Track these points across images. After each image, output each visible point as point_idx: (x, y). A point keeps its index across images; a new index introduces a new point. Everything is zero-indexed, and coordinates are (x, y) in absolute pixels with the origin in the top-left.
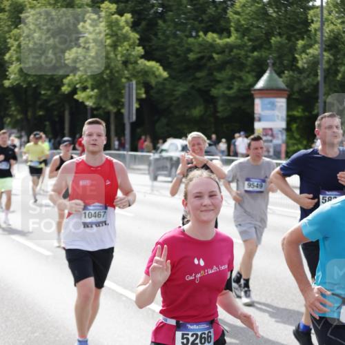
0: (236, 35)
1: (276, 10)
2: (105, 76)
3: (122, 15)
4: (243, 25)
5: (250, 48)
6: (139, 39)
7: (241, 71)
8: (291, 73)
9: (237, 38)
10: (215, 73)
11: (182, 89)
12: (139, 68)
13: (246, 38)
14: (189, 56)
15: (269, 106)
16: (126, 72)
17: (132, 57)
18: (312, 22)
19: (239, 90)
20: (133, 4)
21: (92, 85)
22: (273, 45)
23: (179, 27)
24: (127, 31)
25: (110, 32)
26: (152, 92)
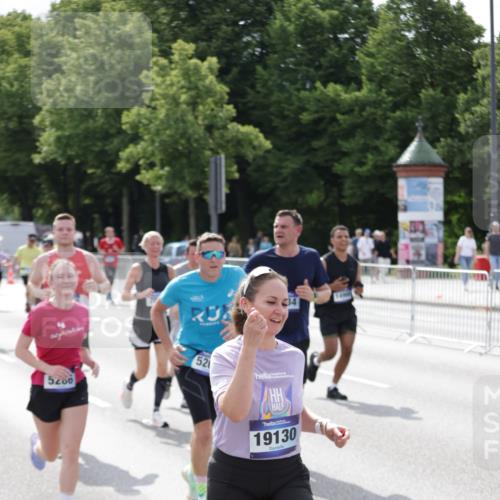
0: (369, 86)
1: (426, 50)
2: (180, 148)
3: (203, 59)
4: (378, 73)
5: (391, 105)
6: (228, 94)
7: (377, 138)
8: (449, 140)
9: (370, 91)
10: (340, 142)
11: (292, 164)
12: (228, 135)
13: (384, 90)
14: (301, 117)
15: (419, 189)
16: (211, 141)
17: (219, 119)
18: (479, 66)
19: (376, 167)
20: (219, 42)
21: (162, 160)
22: (423, 101)
23: (286, 76)
24: (211, 82)
25: (187, 84)
26: (249, 170)
